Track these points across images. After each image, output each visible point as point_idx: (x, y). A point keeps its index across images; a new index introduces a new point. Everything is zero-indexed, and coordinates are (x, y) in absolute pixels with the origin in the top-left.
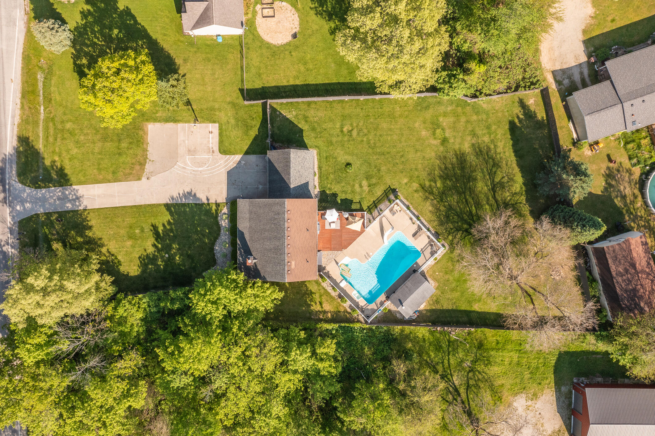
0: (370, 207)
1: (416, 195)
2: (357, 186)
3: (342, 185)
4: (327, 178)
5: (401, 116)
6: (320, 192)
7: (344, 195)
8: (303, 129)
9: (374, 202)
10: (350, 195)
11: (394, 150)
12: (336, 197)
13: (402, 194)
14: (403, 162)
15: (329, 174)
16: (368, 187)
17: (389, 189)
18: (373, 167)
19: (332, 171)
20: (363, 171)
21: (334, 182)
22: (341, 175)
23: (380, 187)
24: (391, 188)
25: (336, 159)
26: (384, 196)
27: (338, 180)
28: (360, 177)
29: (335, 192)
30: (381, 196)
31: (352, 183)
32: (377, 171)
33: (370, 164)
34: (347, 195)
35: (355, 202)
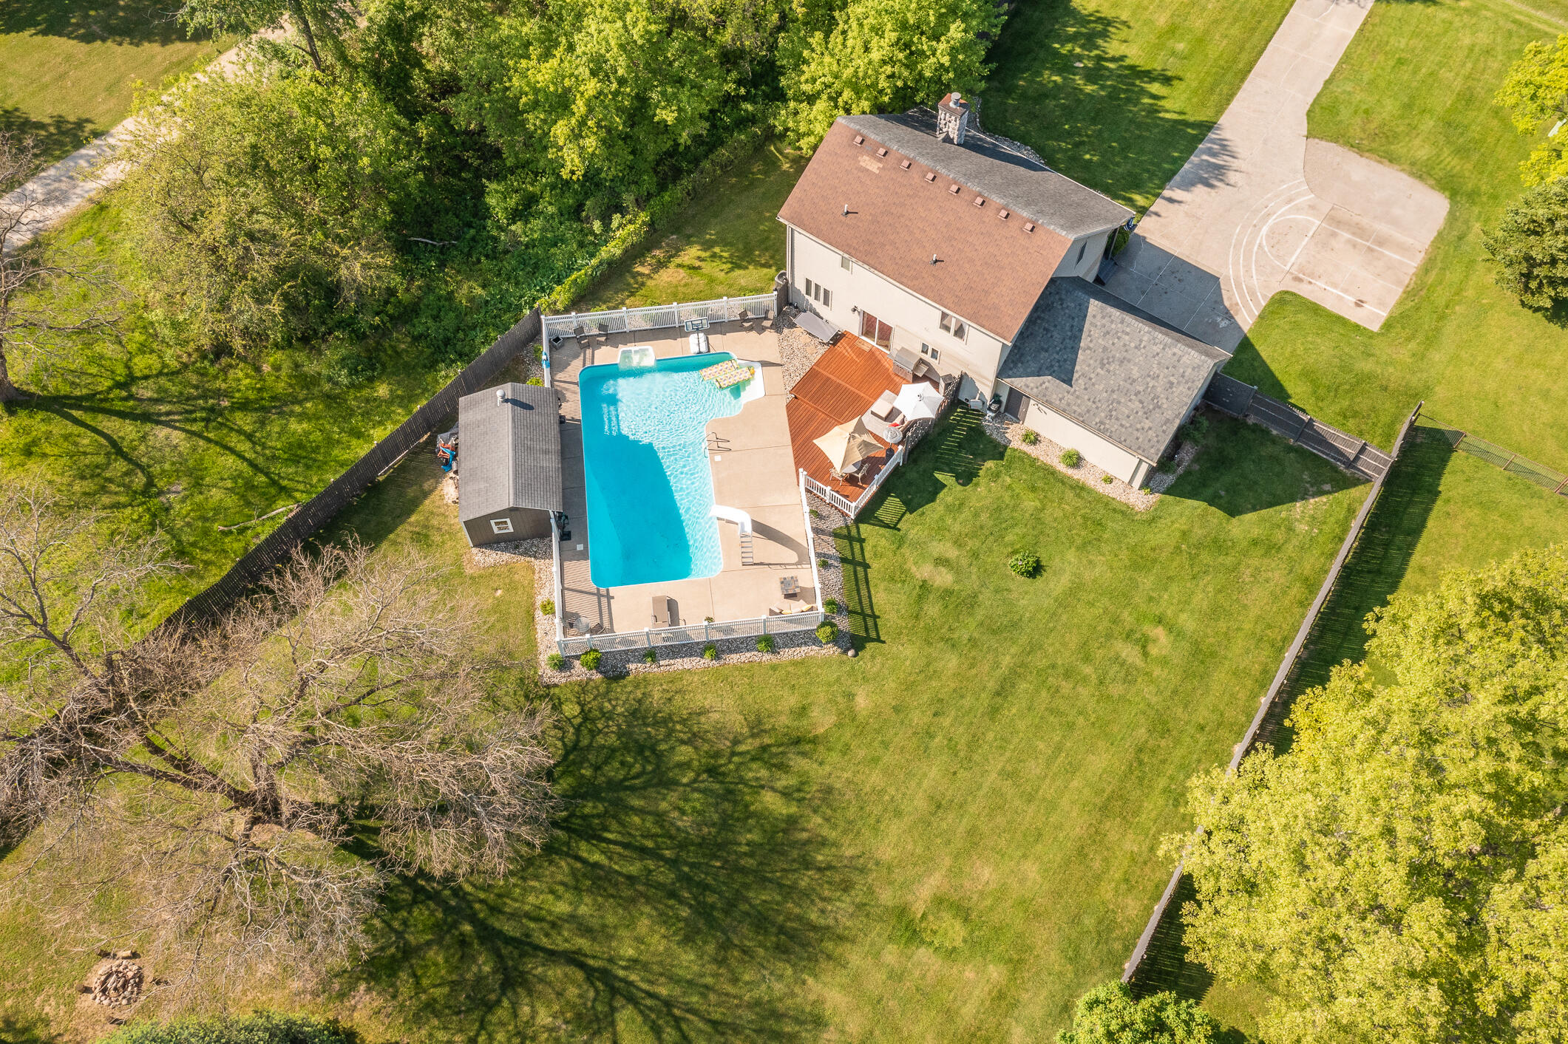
0: (857, 546)
1: (792, 701)
2: (952, 553)
3: (984, 517)
4: (1033, 489)
5: (1097, 836)
6: (1006, 447)
7: (949, 499)
8: (1235, 521)
9: (866, 566)
10: (936, 516)
11: (990, 736)
12: (958, 477)
13: (827, 662)
14: (932, 736)
15: (1041, 501)
16: (924, 581)
17: (873, 635)
18: (976, 635)
19: (1047, 516)
20: (986, 597)
21: (1007, 499)
22: (1017, 530)
23: (898, 611)
24: (873, 640)
25: (1078, 548)
26: (861, 602)
27: (1005, 514)
28: (974, 577)
29: (977, 485)
30: (870, 597)
31: (970, 543)
32: (955, 636)
33: (994, 632)
34: (942, 508)
35: (903, 515)
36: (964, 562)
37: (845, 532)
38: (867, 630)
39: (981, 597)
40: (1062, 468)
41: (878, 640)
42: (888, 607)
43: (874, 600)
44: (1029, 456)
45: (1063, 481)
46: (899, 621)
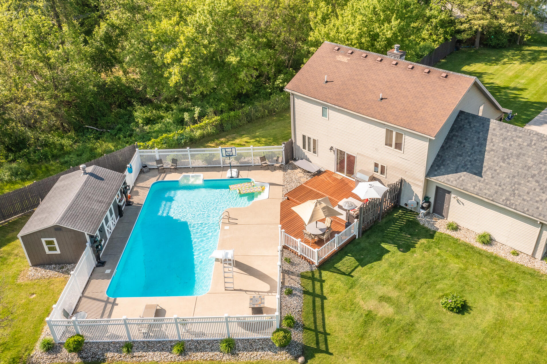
0: (318, 285)
2: (394, 294)
3: (419, 272)
4: (457, 256)
6: (435, 232)
7: (393, 260)
9: (323, 298)
10: (382, 270)
12: (399, 247)
15: (464, 264)
16: (370, 312)
17: (323, 347)
18: (414, 354)
19: (469, 273)
20: (422, 326)
21: (437, 262)
22: (446, 281)
23: (346, 331)
24: (322, 352)
25: (498, 296)
26: (315, 322)
27: (436, 271)
28: (412, 311)
29: (414, 252)
30: (323, 319)
31: (409, 288)
32: (396, 353)
33: (429, 353)
34: (386, 265)
35: (356, 268)
36: (404, 300)
37: (310, 275)
38: (318, 343)
39: (417, 326)
40: (479, 246)
41: (327, 352)
42: (337, 328)
43: (327, 322)
44: (453, 238)
45: (480, 253)
46: (347, 339)
